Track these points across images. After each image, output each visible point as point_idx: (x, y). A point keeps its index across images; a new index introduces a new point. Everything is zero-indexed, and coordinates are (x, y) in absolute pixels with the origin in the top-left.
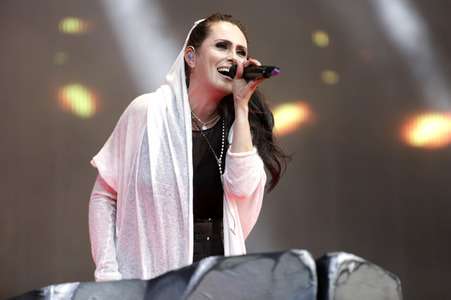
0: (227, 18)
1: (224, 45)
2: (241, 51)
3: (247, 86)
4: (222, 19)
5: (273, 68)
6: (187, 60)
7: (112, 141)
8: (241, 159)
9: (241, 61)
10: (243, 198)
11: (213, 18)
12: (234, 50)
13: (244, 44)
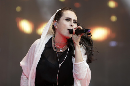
0: (69, 9)
1: (68, 20)
2: (75, 22)
3: (78, 37)
4: (68, 10)
5: (88, 29)
6: (54, 25)
7: (28, 55)
8: (79, 65)
9: (75, 26)
10: (81, 79)
11: (64, 9)
12: (72, 21)
13: (76, 19)
